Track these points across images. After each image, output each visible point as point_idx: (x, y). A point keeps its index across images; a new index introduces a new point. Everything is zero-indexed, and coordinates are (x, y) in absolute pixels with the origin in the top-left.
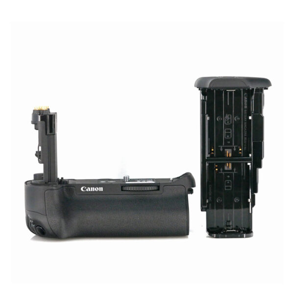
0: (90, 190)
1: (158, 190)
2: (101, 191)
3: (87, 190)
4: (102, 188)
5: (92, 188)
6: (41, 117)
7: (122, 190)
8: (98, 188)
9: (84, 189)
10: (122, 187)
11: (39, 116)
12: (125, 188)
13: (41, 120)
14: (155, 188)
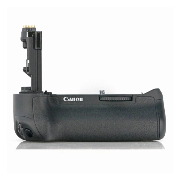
0: (71, 100)
1: (132, 100)
2: (81, 101)
3: (69, 100)
4: (82, 98)
5: (73, 98)
6: (29, 33)
7: (99, 100)
8: (78, 99)
9: (66, 99)
10: (99, 98)
11: (28, 32)
12: (102, 99)
13: (29, 36)
14: (129, 99)
